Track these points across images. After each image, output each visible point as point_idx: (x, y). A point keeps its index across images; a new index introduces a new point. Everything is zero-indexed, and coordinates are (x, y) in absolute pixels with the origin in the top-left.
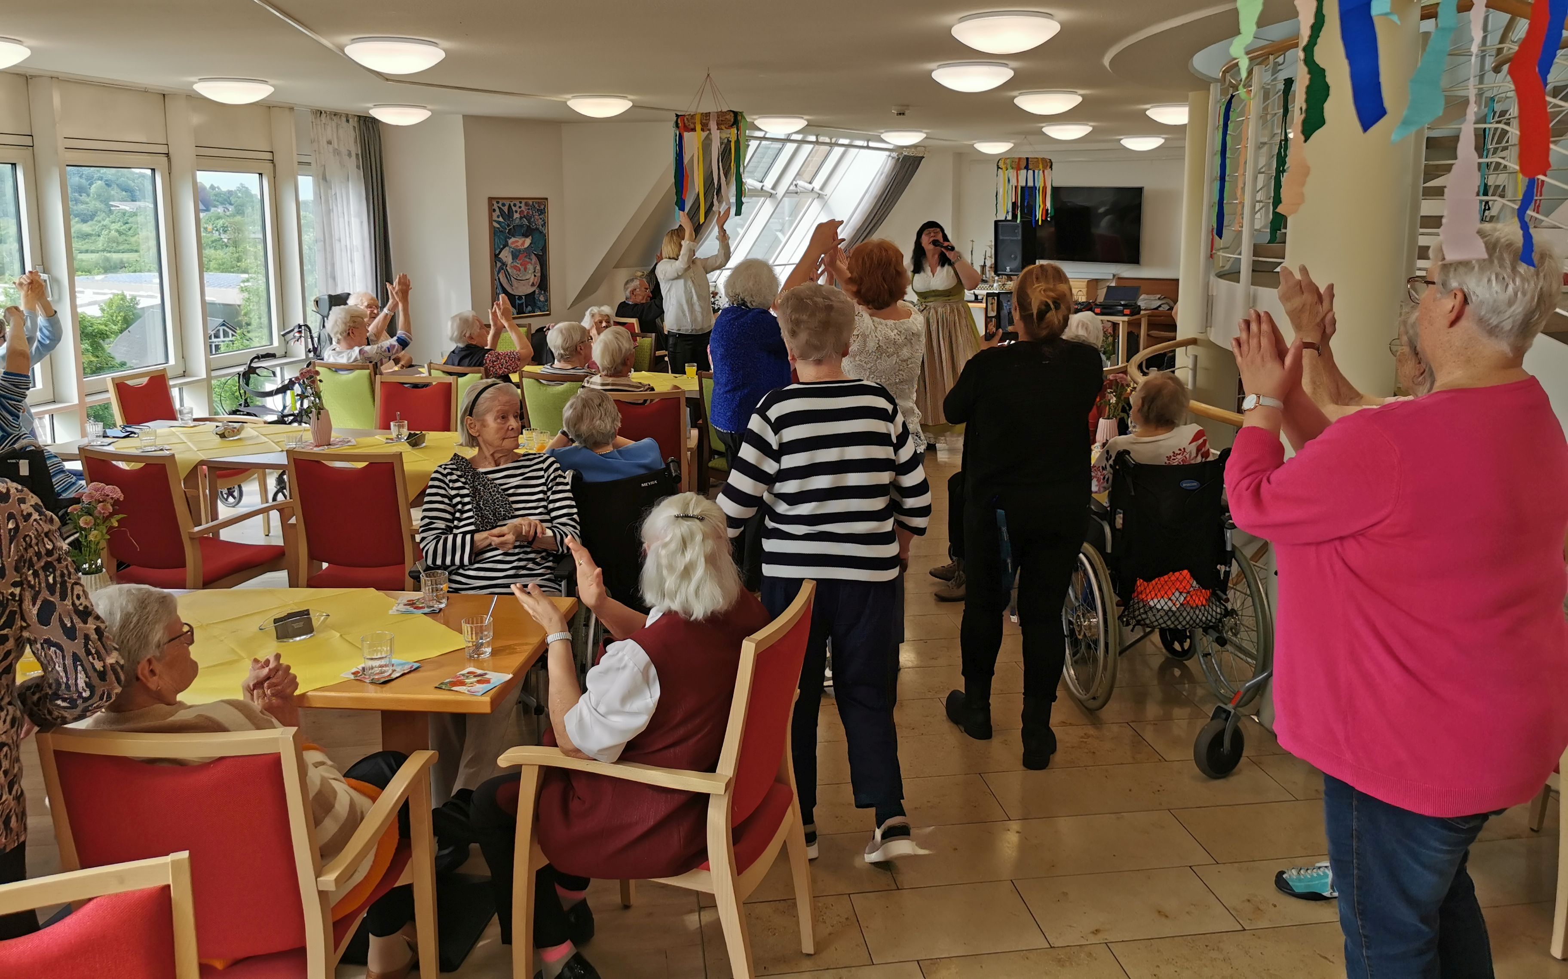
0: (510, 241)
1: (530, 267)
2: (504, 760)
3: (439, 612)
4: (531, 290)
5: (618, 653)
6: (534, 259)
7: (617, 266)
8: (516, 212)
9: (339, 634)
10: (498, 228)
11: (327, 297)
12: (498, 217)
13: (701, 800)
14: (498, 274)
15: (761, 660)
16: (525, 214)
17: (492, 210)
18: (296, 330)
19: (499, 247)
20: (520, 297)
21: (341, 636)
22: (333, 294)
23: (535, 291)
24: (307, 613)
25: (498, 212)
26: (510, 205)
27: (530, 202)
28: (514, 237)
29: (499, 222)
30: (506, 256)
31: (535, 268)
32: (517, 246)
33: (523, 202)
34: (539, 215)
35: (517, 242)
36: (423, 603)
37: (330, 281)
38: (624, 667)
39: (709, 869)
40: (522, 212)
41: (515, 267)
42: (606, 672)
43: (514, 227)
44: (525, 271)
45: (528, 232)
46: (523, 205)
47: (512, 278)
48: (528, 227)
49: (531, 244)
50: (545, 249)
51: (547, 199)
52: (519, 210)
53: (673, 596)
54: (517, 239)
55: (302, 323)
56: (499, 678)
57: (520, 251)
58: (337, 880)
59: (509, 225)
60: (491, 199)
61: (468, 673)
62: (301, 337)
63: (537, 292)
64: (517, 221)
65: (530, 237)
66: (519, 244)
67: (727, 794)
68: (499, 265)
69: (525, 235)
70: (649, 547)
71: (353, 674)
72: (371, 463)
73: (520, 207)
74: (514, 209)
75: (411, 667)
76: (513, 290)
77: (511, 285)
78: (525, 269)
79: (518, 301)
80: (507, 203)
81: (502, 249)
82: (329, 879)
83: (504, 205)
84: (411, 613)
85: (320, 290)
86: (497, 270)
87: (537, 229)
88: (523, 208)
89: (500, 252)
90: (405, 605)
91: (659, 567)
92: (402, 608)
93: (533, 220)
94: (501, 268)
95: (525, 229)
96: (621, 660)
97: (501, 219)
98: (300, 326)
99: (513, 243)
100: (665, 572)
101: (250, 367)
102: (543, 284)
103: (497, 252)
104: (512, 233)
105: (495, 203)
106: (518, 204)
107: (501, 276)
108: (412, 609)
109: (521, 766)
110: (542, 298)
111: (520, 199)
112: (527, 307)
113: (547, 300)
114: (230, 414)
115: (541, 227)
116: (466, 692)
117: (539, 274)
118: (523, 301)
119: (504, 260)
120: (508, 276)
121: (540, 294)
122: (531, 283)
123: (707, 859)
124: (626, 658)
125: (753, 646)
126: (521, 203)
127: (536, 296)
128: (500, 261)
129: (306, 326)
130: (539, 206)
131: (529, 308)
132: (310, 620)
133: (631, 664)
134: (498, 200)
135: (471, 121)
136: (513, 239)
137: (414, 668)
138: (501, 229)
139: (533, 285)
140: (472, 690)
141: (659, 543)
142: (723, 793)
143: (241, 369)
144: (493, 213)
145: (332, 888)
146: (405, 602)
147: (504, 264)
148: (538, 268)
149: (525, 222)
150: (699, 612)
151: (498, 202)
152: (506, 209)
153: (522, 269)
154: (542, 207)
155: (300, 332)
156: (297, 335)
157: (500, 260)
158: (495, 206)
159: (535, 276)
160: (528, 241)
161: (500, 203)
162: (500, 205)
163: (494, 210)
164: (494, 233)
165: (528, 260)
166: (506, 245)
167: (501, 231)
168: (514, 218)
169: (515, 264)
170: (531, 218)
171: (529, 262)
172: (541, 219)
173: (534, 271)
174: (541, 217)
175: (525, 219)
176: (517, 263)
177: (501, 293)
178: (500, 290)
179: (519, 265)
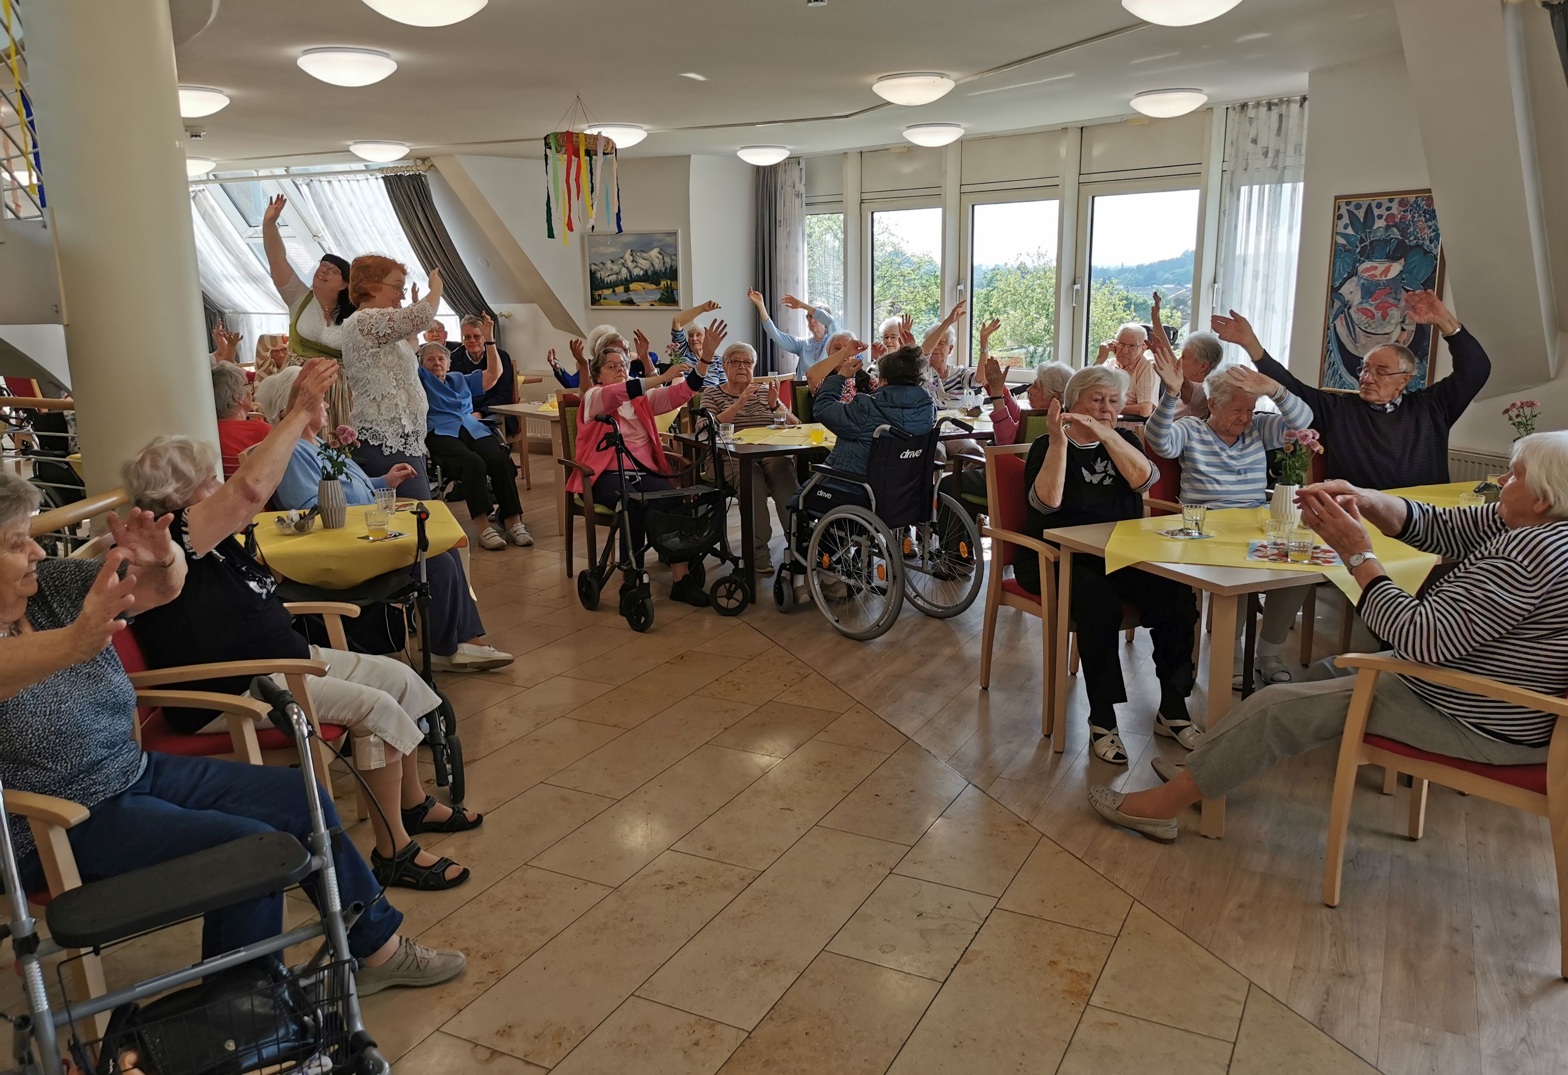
1: (1395, 314)
6: (1404, 299)
8: (1380, 217)
10: (1344, 246)
12: (1346, 227)
14: (1334, 319)
16: (1397, 220)
17: (1338, 216)
19: (1340, 275)
25: (1346, 220)
26: (1370, 205)
27: (1410, 198)
28: (1369, 258)
29: (1347, 236)
30: (1351, 291)
31: (1405, 316)
32: (1375, 275)
34: (1425, 222)
35: (1376, 268)
40: (1391, 216)
41: (1365, 312)
43: (1372, 243)
44: (1384, 319)
45: (1399, 250)
46: (1395, 205)
47: (1358, 330)
49: (1401, 272)
50: (1430, 282)
52: (1385, 214)
54: (1375, 264)
57: (1378, 284)
59: (1362, 241)
60: (1337, 198)
64: (1380, 234)
65: (1403, 260)
68: (1337, 304)
69: (1393, 257)
73: (1389, 209)
74: (1376, 212)
76: (1356, 348)
78: (1384, 317)
81: (1345, 280)
83: (1359, 206)
87: (1419, 246)
88: (1394, 211)
89: (1342, 285)
93: (1411, 229)
95: (1394, 246)
97: (1350, 231)
99: (1367, 270)
102: (1419, 346)
103: (1337, 284)
104: (1368, 254)
105: (1343, 204)
106: (1386, 204)
107: (1338, 322)
111: (1391, 195)
115: (1427, 243)
117: (1411, 328)
119: (1347, 297)
120: (1350, 324)
122: (1391, 340)
128: (1341, 301)
130: (1426, 204)
134: (1349, 198)
136: (1367, 264)
138: (1348, 247)
139: (1397, 344)
144: (1340, 221)
147: (1347, 305)
149: (1395, 233)
151: (1349, 203)
152: (1361, 214)
154: (1432, 206)
157: (1341, 297)
158: (1343, 211)
159: (1401, 328)
160: (1396, 268)
161: (1353, 204)
162: (1351, 207)
163: (1340, 217)
164: (1337, 252)
165: (1391, 301)
166: (1353, 273)
167: (1349, 251)
168: (1375, 227)
169: (1365, 305)
170: (1408, 227)
171: (1393, 305)
172: (1430, 227)
173: (1403, 322)
174: (1430, 223)
175: (1395, 230)
176: (1370, 306)
177: (1336, 350)
178: (1334, 346)
179: (1372, 309)
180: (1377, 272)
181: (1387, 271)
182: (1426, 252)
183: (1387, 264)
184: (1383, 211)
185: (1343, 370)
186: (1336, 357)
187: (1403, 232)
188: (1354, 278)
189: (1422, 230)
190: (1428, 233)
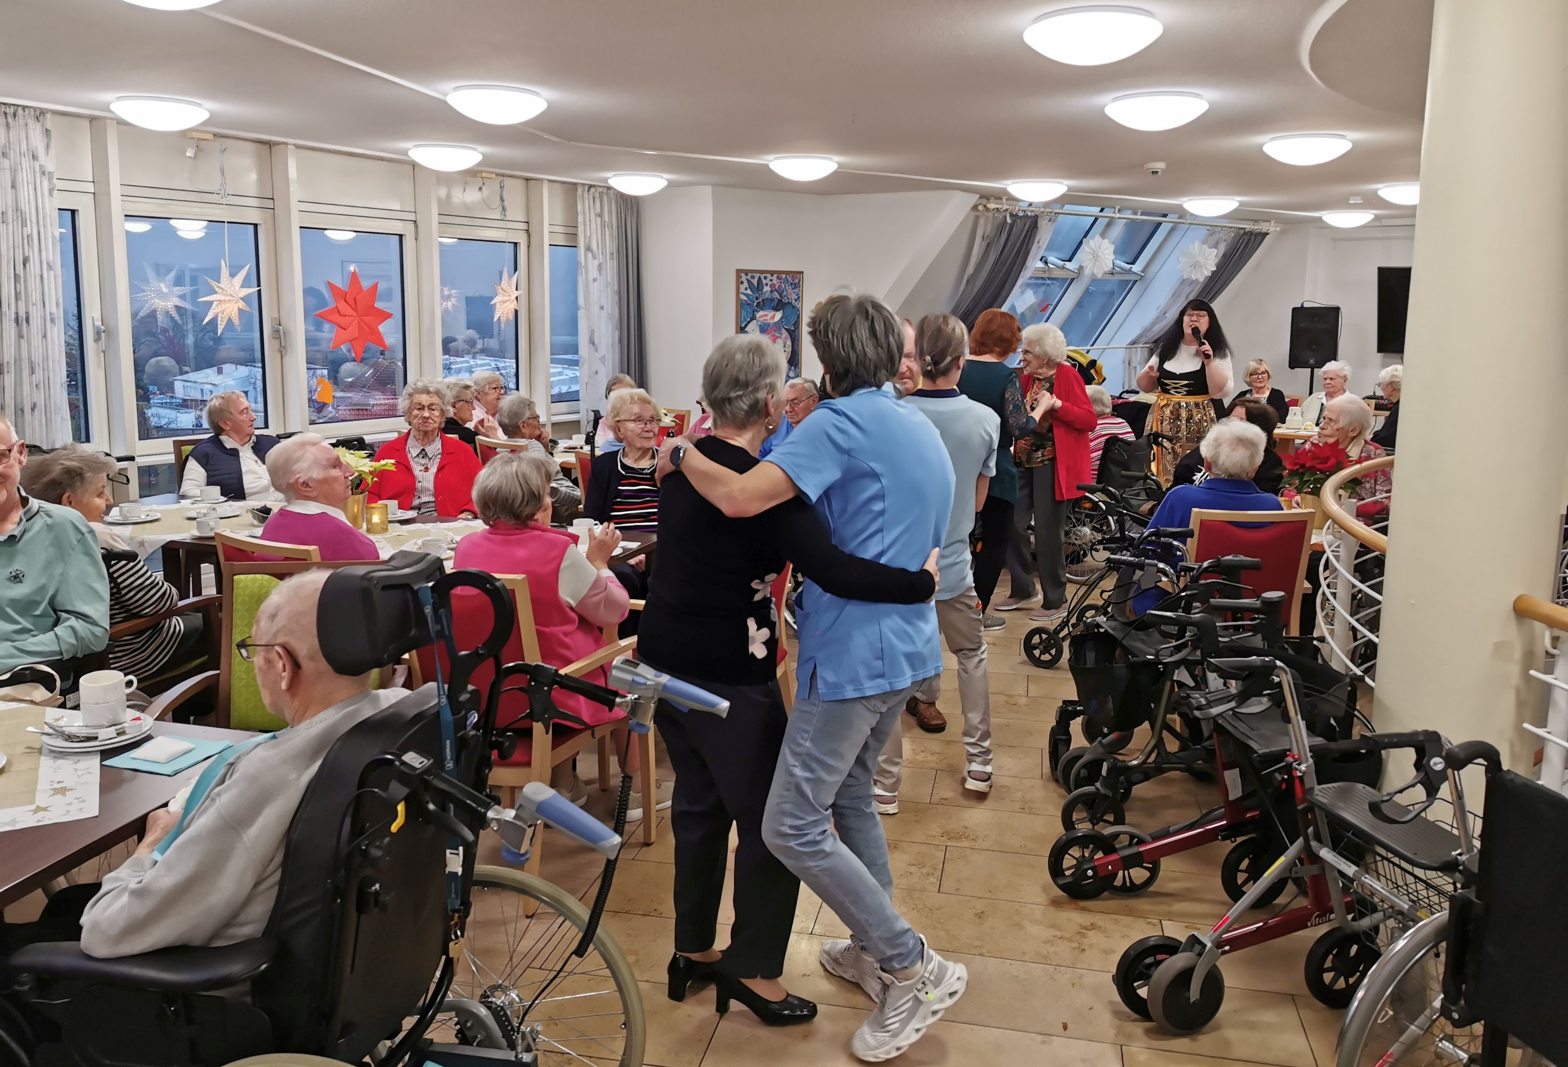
0: (758, 315)
1: (780, 342)
6: (785, 334)
8: (767, 285)
10: (745, 301)
12: (746, 289)
16: (777, 287)
17: (739, 282)
19: (745, 319)
25: (746, 285)
26: (760, 277)
27: (784, 275)
28: (762, 309)
29: (746, 295)
30: (753, 328)
31: (785, 343)
32: (766, 320)
33: (775, 275)
34: (793, 289)
35: (767, 315)
40: (772, 286)
43: (763, 300)
45: (779, 305)
46: (774, 278)
48: (780, 301)
49: (782, 318)
50: (797, 323)
51: (803, 272)
52: (770, 283)
57: (769, 325)
59: (757, 298)
60: (739, 272)
64: (767, 295)
65: (781, 311)
69: (776, 309)
73: (771, 280)
74: (764, 281)
78: (775, 343)
81: (749, 322)
83: (753, 277)
87: (790, 303)
89: (746, 325)
93: (785, 293)
95: (776, 302)
97: (749, 292)
99: (762, 316)
102: (794, 358)
103: (743, 325)
104: (761, 306)
105: (743, 275)
106: (769, 278)
115: (794, 301)
117: (790, 350)
119: (751, 333)
126: (772, 275)
130: (794, 280)
136: (761, 313)
138: (749, 302)
144: (741, 286)
148: (789, 343)
149: (776, 295)
151: (746, 274)
152: (755, 282)
154: (797, 281)
157: (747, 333)
158: (744, 278)
159: (785, 350)
160: (778, 315)
164: (741, 305)
165: (777, 335)
166: (753, 318)
167: (749, 304)
168: (764, 291)
170: (783, 291)
171: (779, 337)
172: (795, 293)
173: (784, 346)
174: (795, 290)
175: (775, 293)
180: (768, 318)
181: (773, 317)
182: (794, 307)
183: (773, 313)
184: (768, 281)
187: (781, 295)
188: (754, 321)
189: (791, 294)
190: (794, 296)
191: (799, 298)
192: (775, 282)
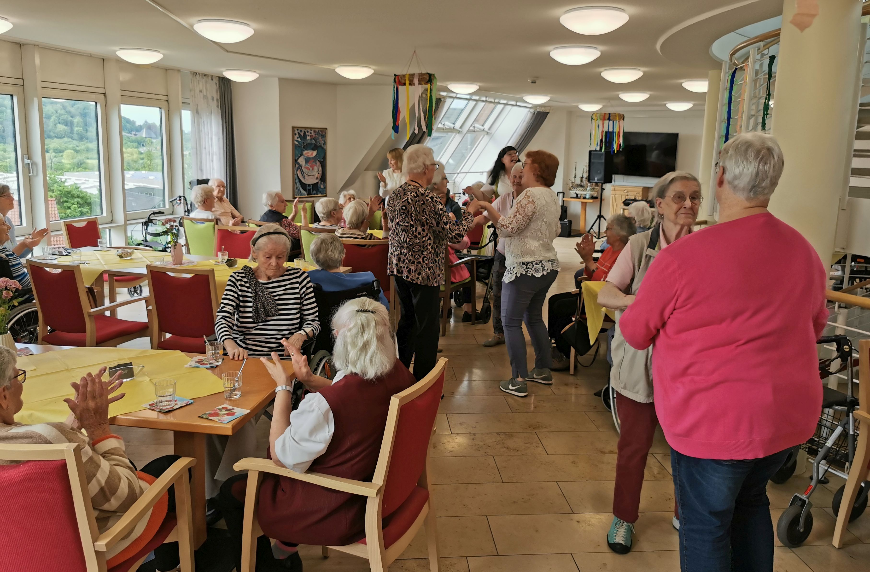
0: (304, 153)
1: (316, 168)
2: (239, 466)
3: (216, 367)
4: (316, 181)
5: (310, 401)
6: (318, 163)
7: (367, 169)
8: (308, 135)
9: (149, 379)
11: (196, 181)
12: (298, 138)
13: (363, 499)
14: (297, 170)
15: (403, 410)
16: (314, 137)
17: (294, 134)
18: (178, 199)
19: (297, 155)
20: (309, 185)
21: (150, 380)
22: (200, 179)
23: (317, 183)
24: (131, 364)
25: (297, 135)
26: (305, 132)
27: (317, 130)
28: (307, 149)
29: (298, 141)
30: (301, 161)
31: (318, 169)
32: (308, 155)
33: (313, 130)
34: (322, 138)
35: (309, 153)
36: (207, 361)
37: (199, 171)
38: (313, 411)
39: (365, 544)
40: (311, 136)
41: (307, 168)
42: (302, 413)
43: (307, 144)
45: (315, 147)
46: (312, 132)
47: (305, 174)
48: (315, 145)
49: (316, 154)
50: (324, 158)
51: (326, 129)
52: (310, 135)
53: (355, 364)
54: (308, 151)
55: (182, 195)
56: (241, 412)
57: (310, 158)
58: (107, 545)
59: (304, 143)
60: (293, 128)
61: (223, 408)
62: (180, 203)
63: (319, 183)
64: (309, 141)
65: (316, 151)
66: (309, 154)
67: (379, 496)
68: (297, 166)
69: (313, 150)
70: (337, 332)
71: (150, 405)
72: (195, 275)
73: (311, 133)
74: (307, 134)
75: (188, 403)
76: (305, 181)
77: (304, 178)
78: (313, 169)
79: (308, 188)
80: (303, 130)
81: (299, 157)
82: (102, 544)
83: (301, 131)
84: (198, 367)
85: (192, 175)
86: (296, 168)
87: (321, 146)
89: (298, 159)
90: (196, 362)
91: (345, 345)
92: (193, 364)
93: (318, 140)
94: (298, 168)
95: (313, 145)
96: (311, 406)
97: (299, 140)
98: (180, 197)
99: (306, 153)
100: (349, 347)
101: (149, 219)
102: (323, 178)
103: (297, 158)
104: (306, 147)
105: (296, 130)
107: (298, 172)
108: (199, 365)
109: (248, 470)
110: (322, 187)
111: (311, 129)
112: (313, 191)
113: (325, 188)
114: (136, 245)
115: (323, 145)
116: (217, 420)
117: (320, 172)
118: (311, 187)
119: (301, 163)
120: (302, 172)
121: (321, 184)
122: (316, 177)
123: (364, 536)
124: (315, 405)
125: (397, 400)
126: (311, 130)
127: (319, 185)
129: (184, 197)
130: (322, 133)
131: (315, 192)
132: (132, 369)
133: (317, 409)
134: (298, 128)
135: (282, 81)
136: (306, 152)
137: (189, 403)
138: (299, 145)
139: (317, 178)
140: (222, 420)
141: (345, 329)
142: (375, 496)
143: (144, 220)
144: (295, 136)
145: (104, 549)
146: (197, 360)
147: (300, 166)
148: (320, 169)
149: (314, 141)
150: (371, 374)
151: (298, 130)
152: (302, 134)
153: (311, 169)
154: (324, 134)
155: (180, 200)
156: (179, 202)
157: (298, 163)
158: (296, 132)
159: (318, 173)
160: (315, 153)
161: (299, 130)
162: (299, 131)
163: (295, 134)
164: (295, 147)
165: (314, 164)
166: (302, 154)
167: (299, 147)
168: (307, 139)
169: (307, 166)
170: (317, 139)
171: (315, 165)
172: (323, 140)
173: (318, 171)
174: (323, 139)
175: (313, 140)
176: (308, 166)
177: (298, 182)
178: (297, 181)
179: (309, 167)
182: (323, 148)
184: (309, 133)
185: (301, 189)
186: (298, 185)
188: (302, 157)
190: (323, 142)
191: (325, 143)
192: (313, 134)
